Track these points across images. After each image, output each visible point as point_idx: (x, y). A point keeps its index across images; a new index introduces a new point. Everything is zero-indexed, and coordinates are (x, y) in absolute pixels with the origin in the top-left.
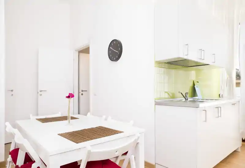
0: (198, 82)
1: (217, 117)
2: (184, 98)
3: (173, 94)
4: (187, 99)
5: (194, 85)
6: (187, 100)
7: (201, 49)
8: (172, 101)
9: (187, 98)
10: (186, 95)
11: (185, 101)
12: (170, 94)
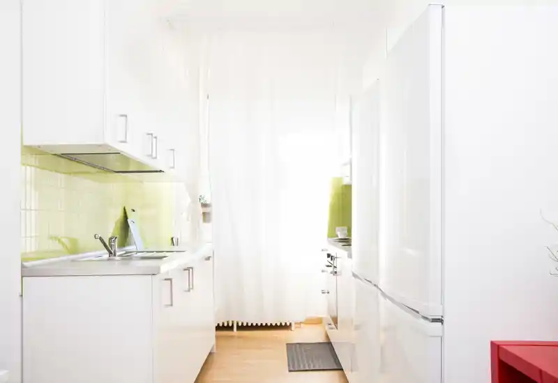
0: (134, 211)
1: (186, 291)
2: (106, 251)
3: (74, 242)
4: (113, 252)
5: (126, 217)
6: (115, 255)
7: (152, 134)
8: (73, 261)
9: (115, 252)
10: (110, 243)
11: (109, 260)
12: (63, 240)
